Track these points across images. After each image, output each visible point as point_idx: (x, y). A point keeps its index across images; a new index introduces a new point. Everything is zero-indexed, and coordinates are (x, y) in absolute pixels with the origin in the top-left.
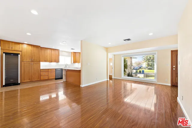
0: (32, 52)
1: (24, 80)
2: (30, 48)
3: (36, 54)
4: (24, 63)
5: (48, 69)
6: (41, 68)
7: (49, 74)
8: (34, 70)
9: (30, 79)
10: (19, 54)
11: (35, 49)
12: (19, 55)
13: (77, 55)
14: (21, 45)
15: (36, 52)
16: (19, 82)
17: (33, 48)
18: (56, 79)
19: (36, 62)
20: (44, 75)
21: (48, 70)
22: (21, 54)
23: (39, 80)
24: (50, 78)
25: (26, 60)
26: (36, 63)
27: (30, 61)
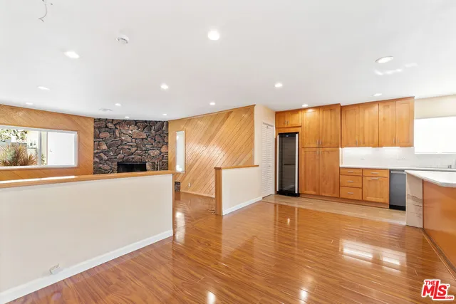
0: (321, 125)
1: (306, 189)
4: (305, 151)
5: (363, 169)
6: (341, 166)
7: (365, 184)
10: (298, 133)
11: (327, 114)
12: (297, 135)
14: (300, 113)
15: (329, 121)
16: (296, 192)
19: (328, 149)
21: (361, 173)
23: (335, 195)
24: (368, 199)
25: (309, 144)
26: (328, 152)
27: (315, 146)
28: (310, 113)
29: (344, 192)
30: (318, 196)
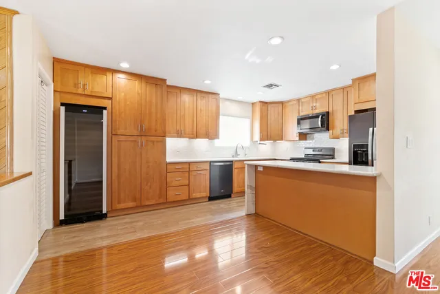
1: (119, 203)
2: (136, 86)
3: (153, 110)
4: (118, 141)
5: (189, 163)
6: (168, 160)
7: (192, 179)
8: (148, 167)
9: (134, 200)
10: (105, 108)
12: (105, 112)
13: (273, 113)
14: (109, 76)
15: (154, 101)
16: (104, 211)
17: (143, 85)
18: (211, 199)
20: (177, 183)
21: (187, 168)
22: (109, 107)
23: (162, 201)
24: (195, 196)
25: (126, 129)
26: (153, 142)
27: (135, 133)
28: (121, 79)
29: (172, 194)
30: (141, 207)
